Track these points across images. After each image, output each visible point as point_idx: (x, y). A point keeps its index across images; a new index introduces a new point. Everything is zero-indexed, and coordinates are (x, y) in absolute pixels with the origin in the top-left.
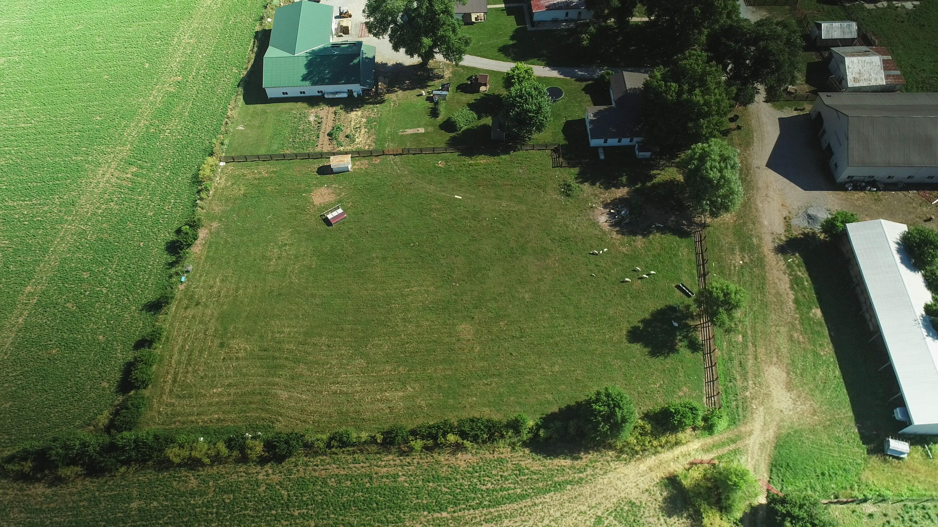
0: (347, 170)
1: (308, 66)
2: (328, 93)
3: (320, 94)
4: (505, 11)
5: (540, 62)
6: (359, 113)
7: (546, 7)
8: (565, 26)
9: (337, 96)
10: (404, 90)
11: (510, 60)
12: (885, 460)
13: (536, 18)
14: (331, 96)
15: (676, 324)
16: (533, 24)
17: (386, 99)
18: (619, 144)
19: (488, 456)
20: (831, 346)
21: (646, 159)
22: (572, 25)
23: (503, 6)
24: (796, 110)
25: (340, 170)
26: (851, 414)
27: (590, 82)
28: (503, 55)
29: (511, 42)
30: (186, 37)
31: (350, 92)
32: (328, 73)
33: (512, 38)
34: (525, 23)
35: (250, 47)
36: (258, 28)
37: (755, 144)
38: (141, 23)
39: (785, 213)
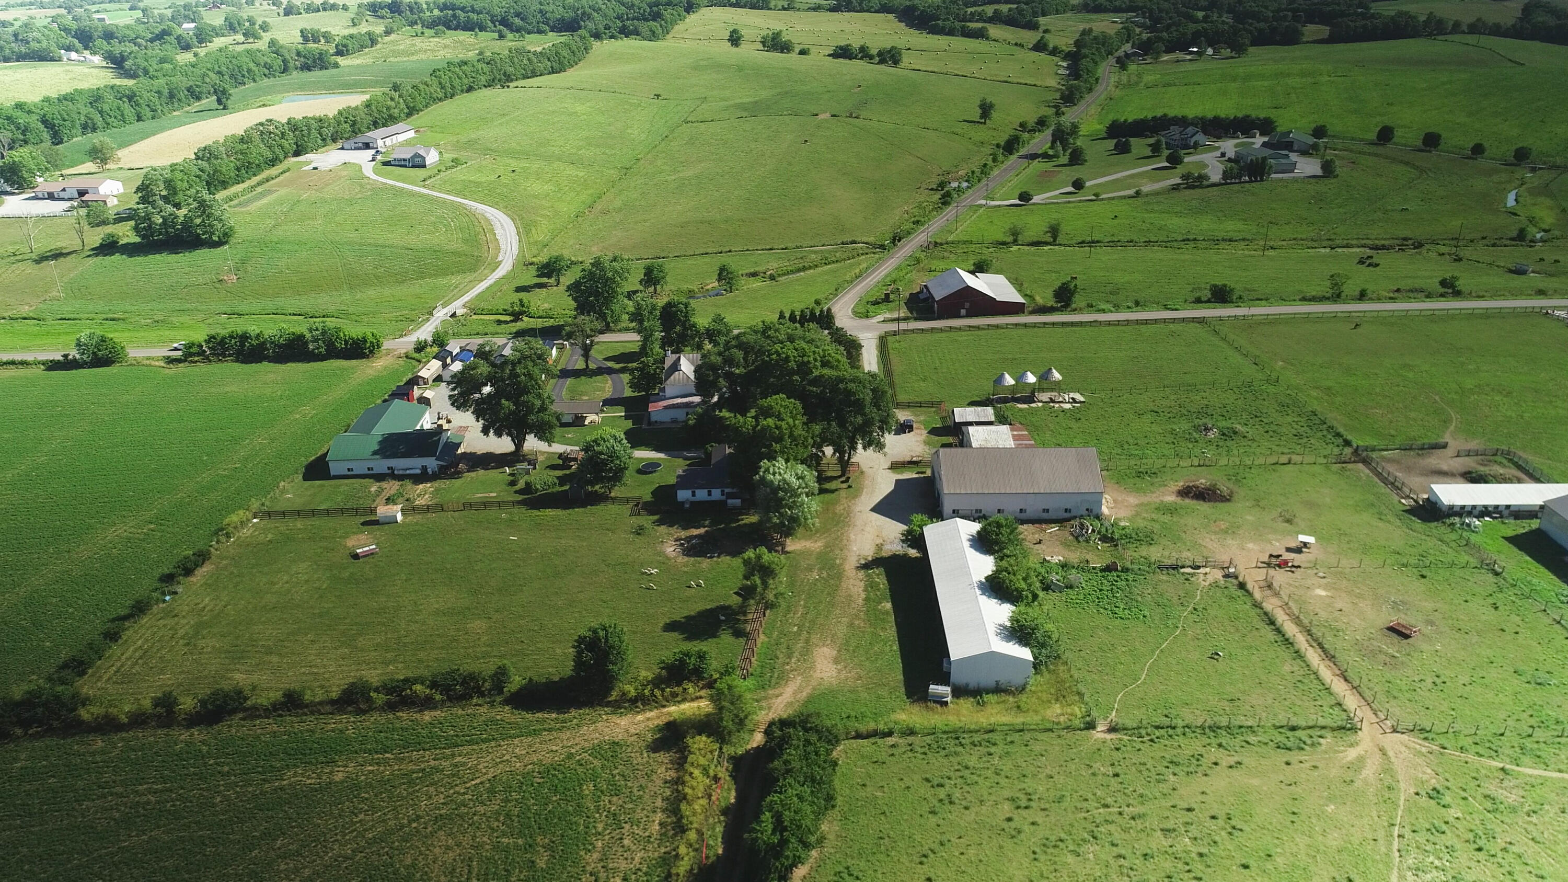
0: (392, 520)
1: (380, 443)
2: (398, 470)
3: (390, 471)
4: (623, 418)
6: (429, 485)
7: (664, 407)
9: (408, 472)
10: (487, 469)
12: (927, 706)
13: (653, 419)
14: (401, 472)
15: (723, 618)
16: (650, 423)
17: (463, 476)
18: (709, 498)
19: (460, 712)
20: (894, 628)
21: (735, 508)
23: (623, 414)
24: (918, 473)
25: (387, 520)
26: (901, 677)
27: (696, 460)
31: (424, 468)
37: (863, 497)
39: (879, 541)
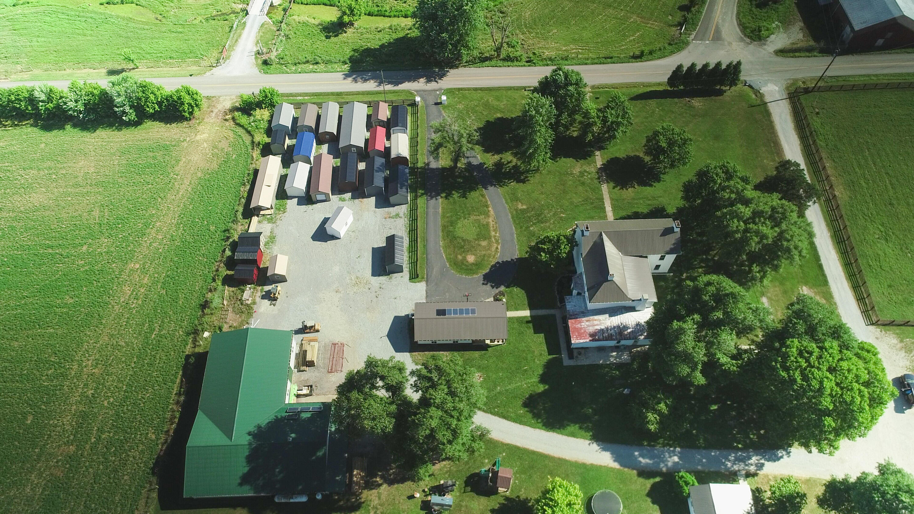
4: (531, 325)
5: (583, 433)
7: (592, 335)
8: (616, 358)
9: (292, 500)
10: (391, 483)
11: (540, 425)
14: (283, 500)
17: (363, 500)
22: (625, 357)
23: (526, 313)
27: (658, 479)
28: (530, 415)
29: (541, 388)
30: (90, 362)
32: (280, 472)
33: (543, 379)
34: (559, 352)
35: (176, 385)
36: (188, 349)
38: (30, 332)
